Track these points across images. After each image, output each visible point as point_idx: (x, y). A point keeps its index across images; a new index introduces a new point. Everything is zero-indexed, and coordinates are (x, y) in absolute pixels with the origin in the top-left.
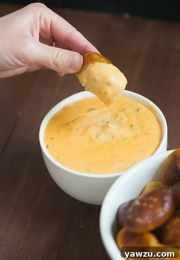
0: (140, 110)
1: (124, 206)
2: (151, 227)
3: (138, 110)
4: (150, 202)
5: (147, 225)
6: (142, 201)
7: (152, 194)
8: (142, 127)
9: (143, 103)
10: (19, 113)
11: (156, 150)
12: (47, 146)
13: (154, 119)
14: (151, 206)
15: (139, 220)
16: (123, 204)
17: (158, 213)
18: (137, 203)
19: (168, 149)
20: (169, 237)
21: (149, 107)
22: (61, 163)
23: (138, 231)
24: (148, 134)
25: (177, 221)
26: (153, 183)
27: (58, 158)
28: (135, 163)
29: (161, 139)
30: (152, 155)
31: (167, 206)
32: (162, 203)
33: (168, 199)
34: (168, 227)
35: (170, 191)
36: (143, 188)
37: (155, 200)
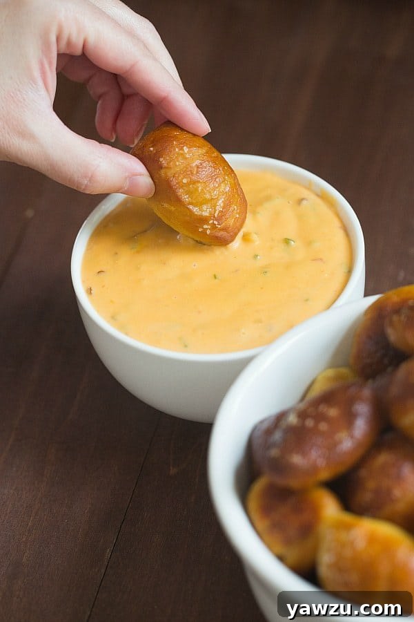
0: (304, 202)
1: (265, 426)
2: (325, 475)
3: (300, 201)
4: (320, 418)
5: (314, 469)
6: (302, 415)
7: (327, 398)
8: (309, 243)
9: (309, 186)
10: (30, 213)
11: (338, 296)
12: (89, 291)
13: (336, 223)
14: (323, 426)
15: (297, 459)
16: (262, 422)
17: (340, 442)
18: (292, 419)
19: (367, 293)
20: (365, 497)
21: (323, 196)
22: (122, 328)
23: (294, 483)
24: (321, 259)
25: (383, 458)
26: (331, 373)
27: (113, 318)
28: (291, 326)
29: (350, 272)
30: (329, 307)
31: (361, 426)
32: (349, 418)
33: (363, 410)
34: (363, 473)
35: (367, 392)
36: (308, 382)
37: (333, 412)
